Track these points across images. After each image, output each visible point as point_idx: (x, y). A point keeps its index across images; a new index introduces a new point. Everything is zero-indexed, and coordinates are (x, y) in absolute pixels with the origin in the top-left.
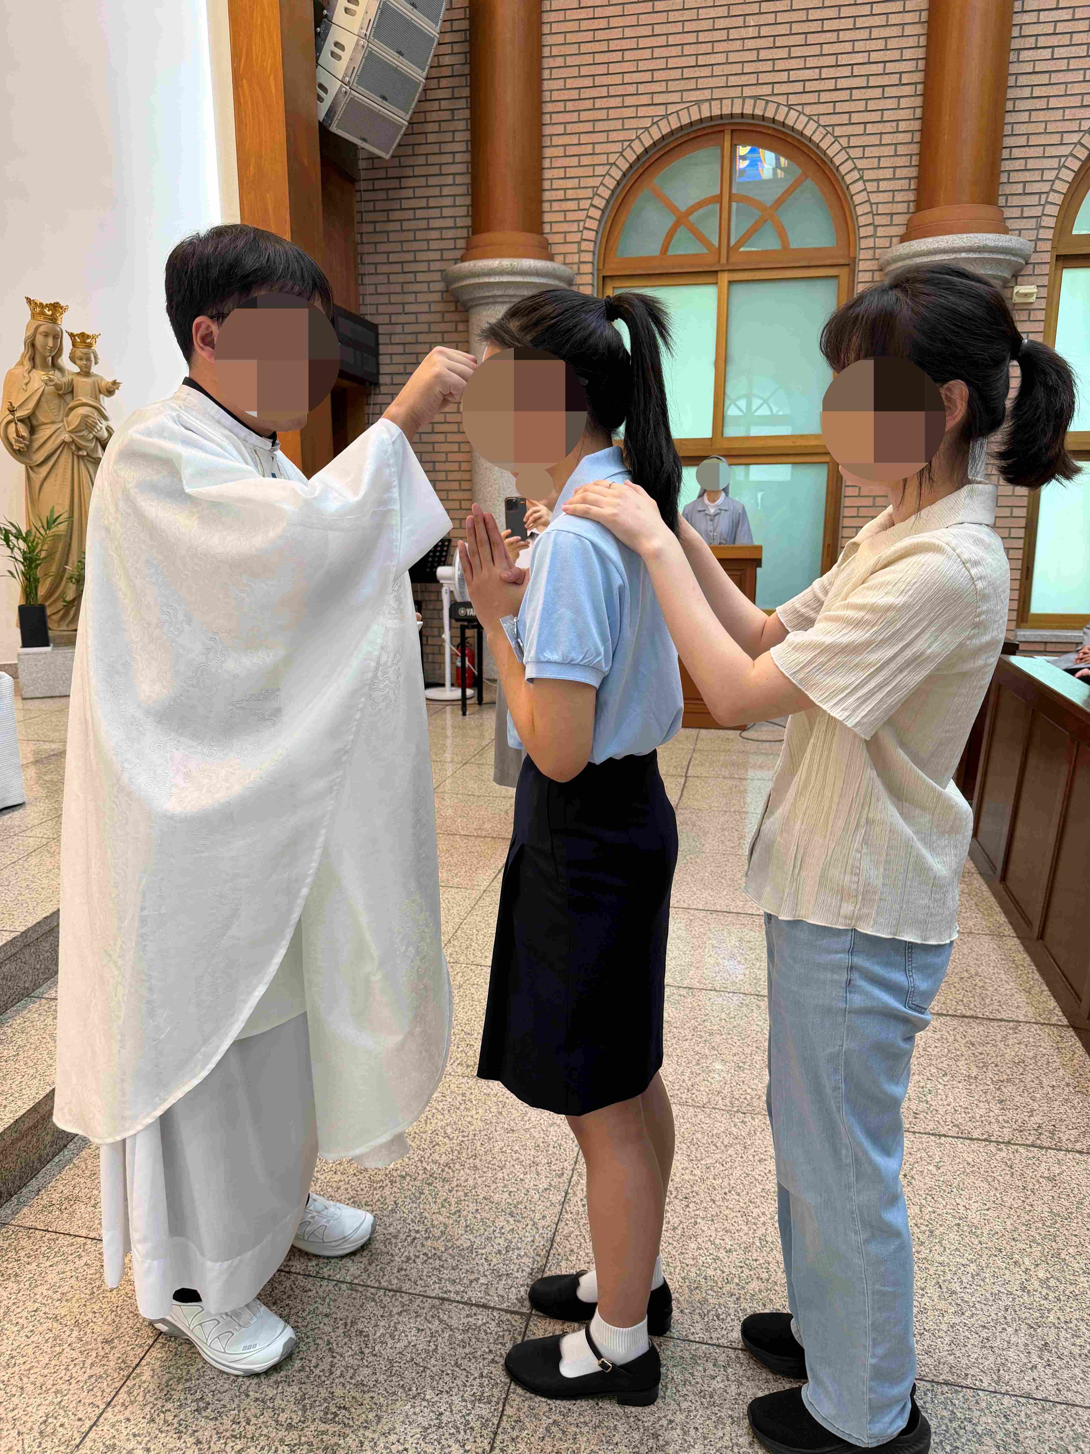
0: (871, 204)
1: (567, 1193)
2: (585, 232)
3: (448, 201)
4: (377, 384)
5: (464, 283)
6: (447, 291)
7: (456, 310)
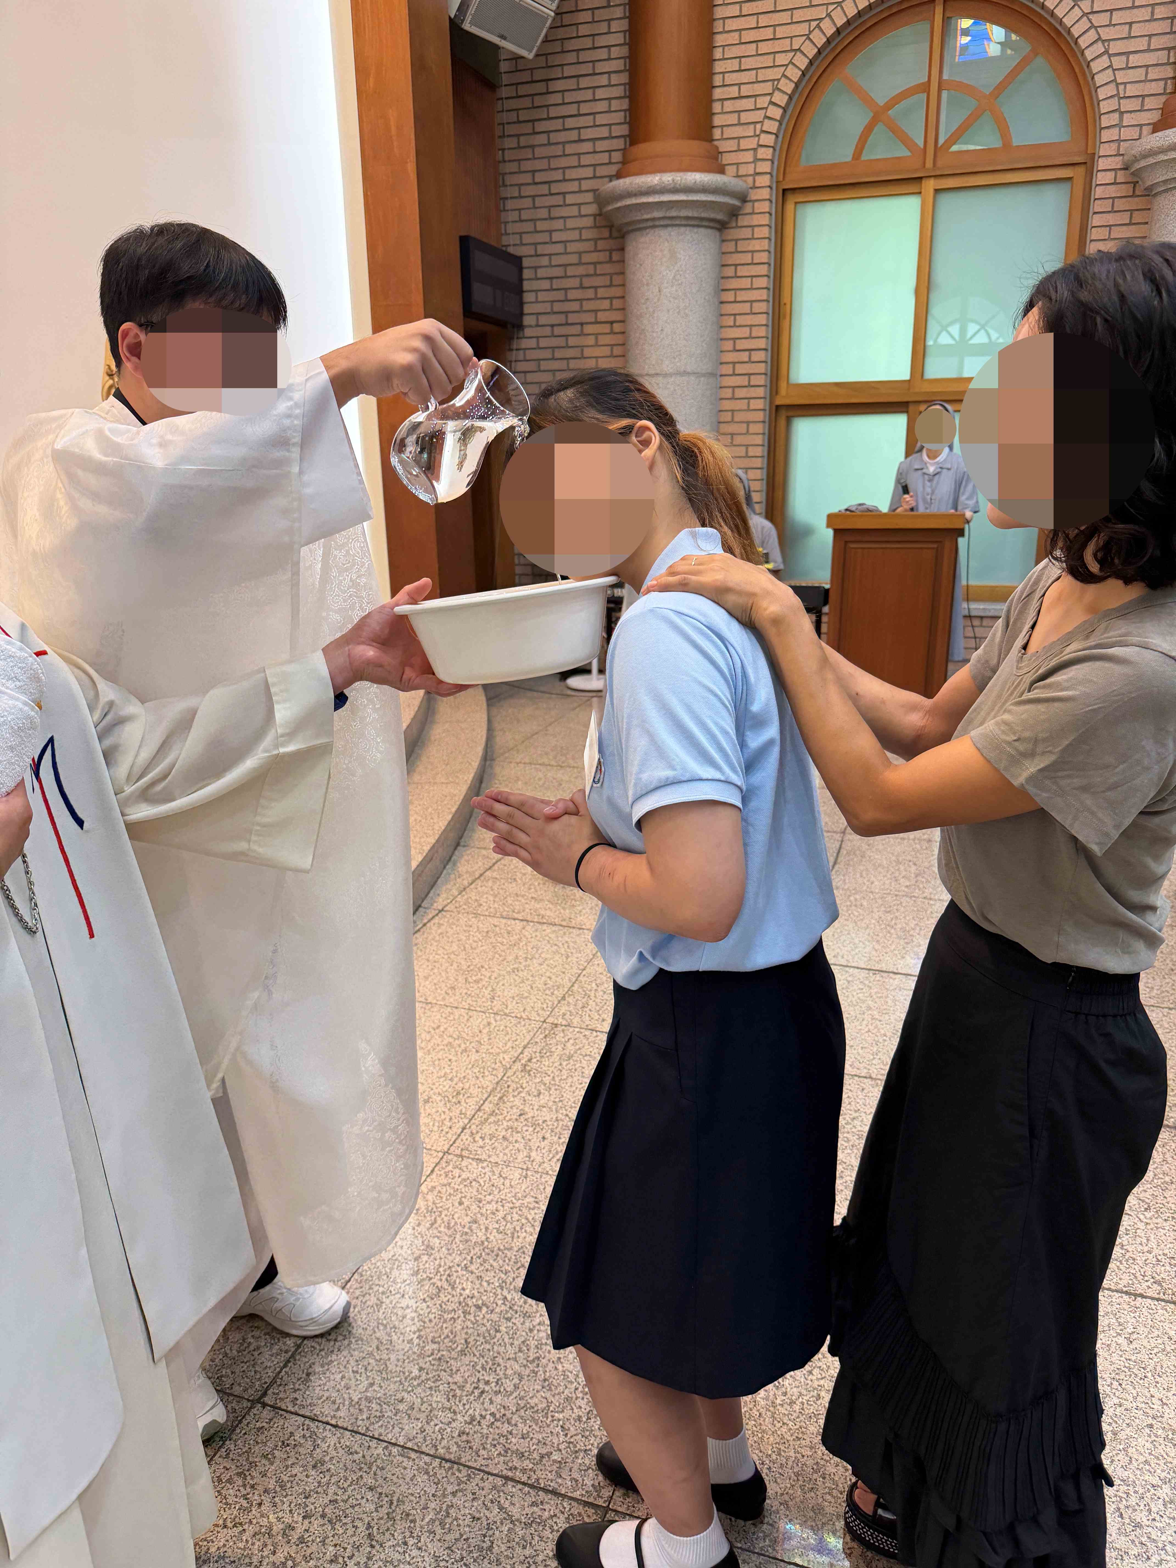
0: (1117, 85)
2: (763, 136)
4: (520, 327)
5: (619, 204)
6: (600, 215)
7: (611, 237)
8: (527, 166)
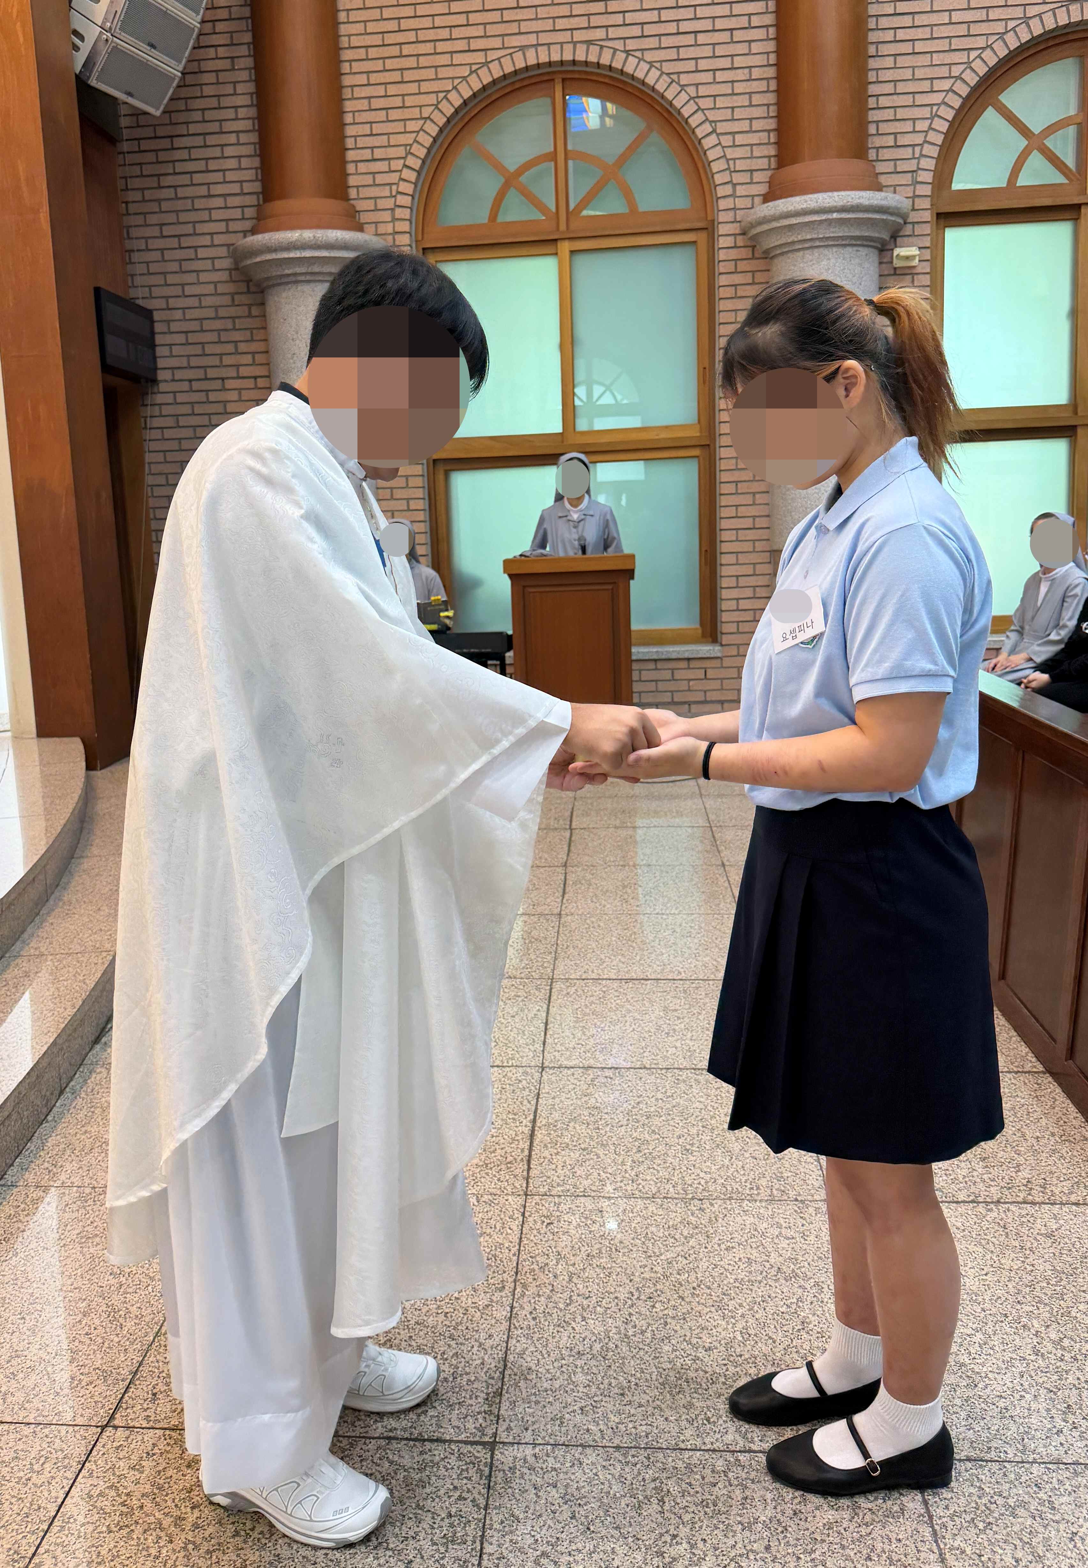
0: (728, 160)
1: (512, 1308)
2: (399, 197)
3: (232, 163)
4: (154, 381)
5: (258, 259)
6: (237, 269)
7: (249, 292)
8: (153, 219)
